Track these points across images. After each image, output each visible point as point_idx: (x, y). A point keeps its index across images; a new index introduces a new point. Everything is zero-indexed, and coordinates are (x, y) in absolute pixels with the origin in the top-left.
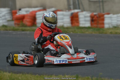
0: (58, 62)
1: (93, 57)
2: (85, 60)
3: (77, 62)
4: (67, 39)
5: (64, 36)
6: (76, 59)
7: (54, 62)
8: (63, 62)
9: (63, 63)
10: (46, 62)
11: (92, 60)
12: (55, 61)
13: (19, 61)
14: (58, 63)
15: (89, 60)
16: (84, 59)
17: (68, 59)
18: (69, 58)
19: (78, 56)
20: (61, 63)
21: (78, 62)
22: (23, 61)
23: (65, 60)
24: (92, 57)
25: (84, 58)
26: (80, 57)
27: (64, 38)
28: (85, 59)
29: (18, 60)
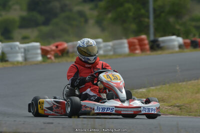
0: (101, 110)
1: (154, 108)
2: (140, 111)
3: (129, 113)
4: (117, 79)
5: (113, 75)
6: (127, 108)
7: (94, 109)
8: (107, 110)
10: (83, 109)
11: (152, 111)
12: (96, 108)
13: (44, 110)
14: (100, 112)
15: (147, 110)
16: (140, 109)
17: (116, 107)
18: (118, 105)
19: (131, 103)
20: (105, 112)
21: (131, 113)
22: (51, 109)
23: (111, 108)
24: (152, 108)
25: (140, 107)
26: (135, 106)
27: (112, 78)
29: (44, 108)
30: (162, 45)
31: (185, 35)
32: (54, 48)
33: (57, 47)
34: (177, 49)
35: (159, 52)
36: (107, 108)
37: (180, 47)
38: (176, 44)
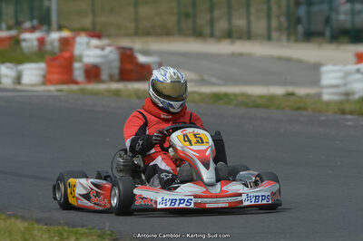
0: (169, 203)
2: (241, 202)
3: (220, 205)
4: (203, 142)
5: (195, 135)
6: (216, 197)
7: (156, 202)
8: (180, 203)
9: (181, 206)
10: (138, 202)
11: (262, 200)
12: (159, 200)
13: (77, 199)
14: (168, 206)
15: (253, 200)
16: (239, 198)
17: (196, 196)
18: (200, 193)
19: (224, 188)
20: (176, 206)
21: (223, 205)
22: (87, 197)
23: (187, 198)
24: (263, 194)
25: (240, 195)
26: (230, 192)
27: (193, 140)
28: (244, 197)
29: (77, 195)
36: (180, 200)
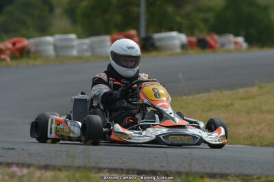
30: (158, 44)
31: (189, 31)
32: (10, 46)
33: (14, 44)
34: (178, 50)
35: (154, 54)
37: (183, 47)
38: (177, 43)
